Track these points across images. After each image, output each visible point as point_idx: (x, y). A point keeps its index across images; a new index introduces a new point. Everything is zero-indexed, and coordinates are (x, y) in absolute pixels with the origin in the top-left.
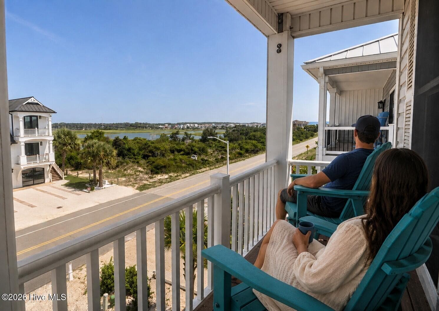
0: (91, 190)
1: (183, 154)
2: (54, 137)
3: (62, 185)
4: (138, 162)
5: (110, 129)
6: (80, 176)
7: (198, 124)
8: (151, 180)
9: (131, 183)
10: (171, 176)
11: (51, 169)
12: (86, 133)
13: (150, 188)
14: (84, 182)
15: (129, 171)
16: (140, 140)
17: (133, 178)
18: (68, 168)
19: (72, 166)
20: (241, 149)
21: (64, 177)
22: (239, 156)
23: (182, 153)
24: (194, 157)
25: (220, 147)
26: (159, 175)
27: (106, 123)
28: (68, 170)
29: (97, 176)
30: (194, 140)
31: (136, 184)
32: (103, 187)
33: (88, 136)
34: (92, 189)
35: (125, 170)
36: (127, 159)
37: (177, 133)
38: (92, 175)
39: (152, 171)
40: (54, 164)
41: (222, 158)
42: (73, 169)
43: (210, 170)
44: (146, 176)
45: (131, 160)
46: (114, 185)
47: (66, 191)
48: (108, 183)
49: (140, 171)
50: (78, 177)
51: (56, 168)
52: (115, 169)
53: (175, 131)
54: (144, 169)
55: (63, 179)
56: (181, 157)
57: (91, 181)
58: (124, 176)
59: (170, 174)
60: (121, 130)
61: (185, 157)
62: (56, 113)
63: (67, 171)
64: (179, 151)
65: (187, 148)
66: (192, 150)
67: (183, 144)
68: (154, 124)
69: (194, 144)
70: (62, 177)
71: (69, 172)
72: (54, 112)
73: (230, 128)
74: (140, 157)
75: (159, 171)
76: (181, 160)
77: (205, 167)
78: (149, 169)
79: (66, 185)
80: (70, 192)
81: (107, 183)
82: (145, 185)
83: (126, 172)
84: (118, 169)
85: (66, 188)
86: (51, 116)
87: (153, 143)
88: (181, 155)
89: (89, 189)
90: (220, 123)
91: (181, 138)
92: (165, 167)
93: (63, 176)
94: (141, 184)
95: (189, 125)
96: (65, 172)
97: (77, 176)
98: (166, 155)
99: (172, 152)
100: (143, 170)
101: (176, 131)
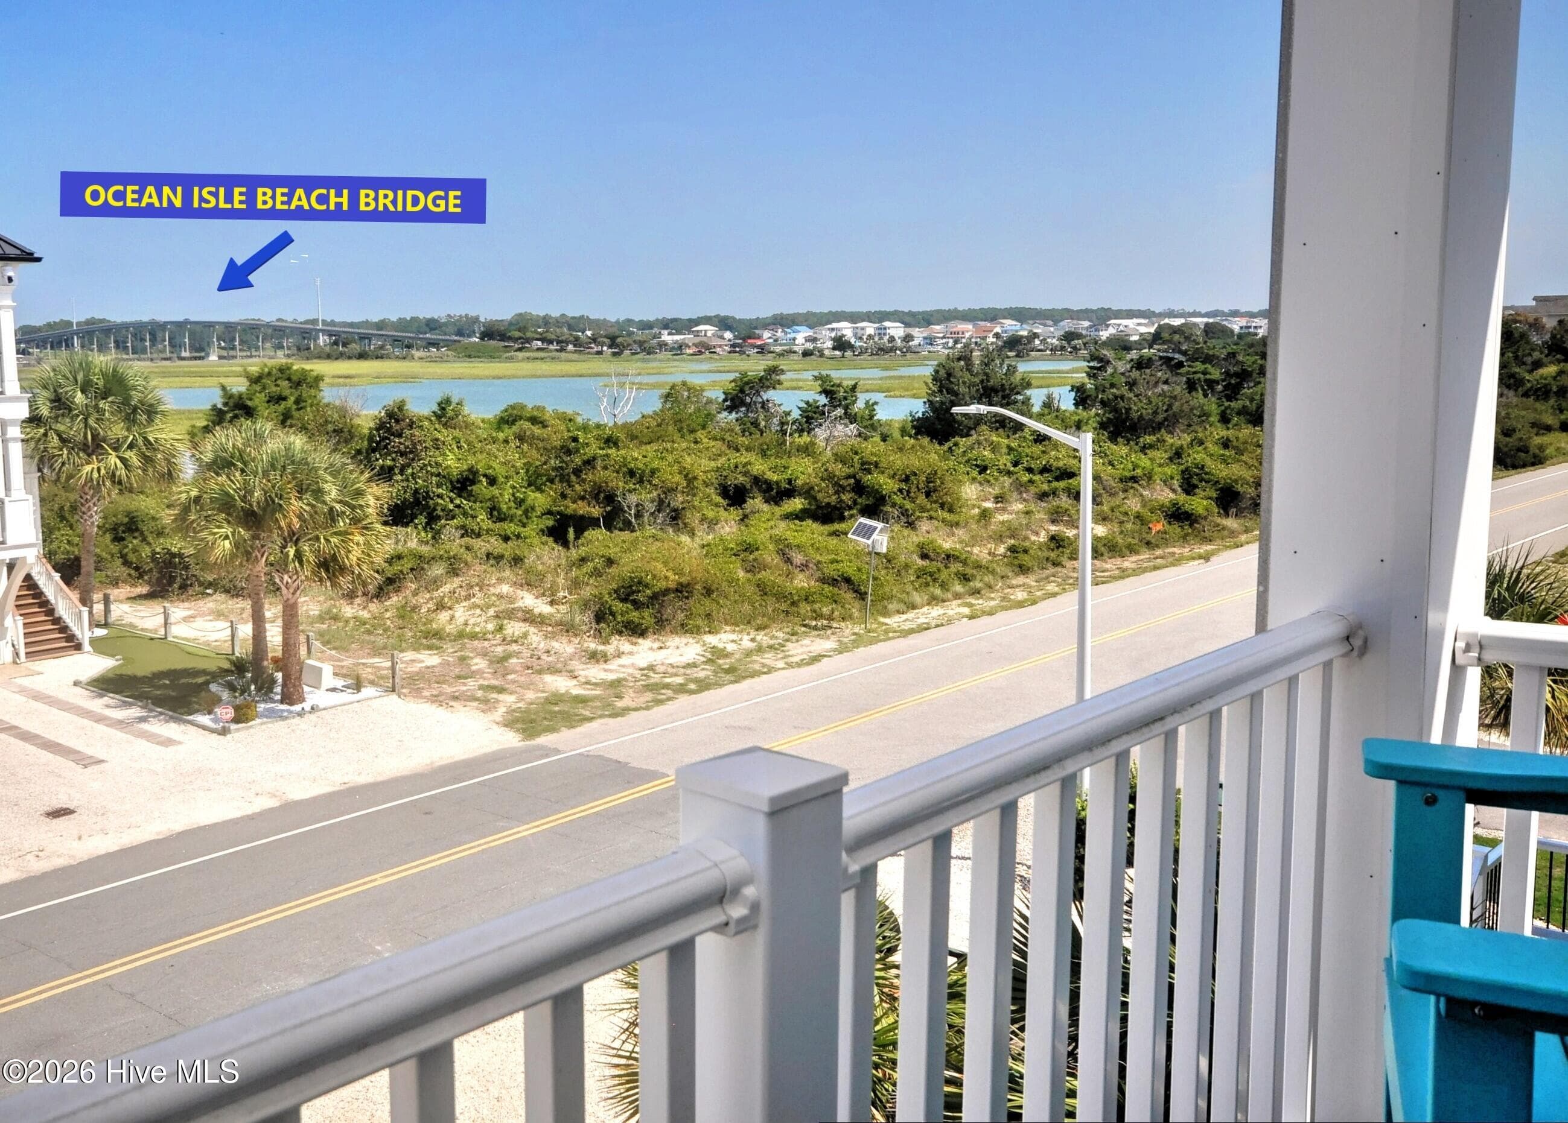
0: (237, 720)
1: (799, 516)
2: (32, 403)
3: (76, 684)
4: (517, 560)
5: (362, 356)
6: (180, 631)
7: (909, 319)
8: (596, 672)
9: (472, 684)
10: (718, 653)
11: (15, 592)
12: (215, 381)
13: (590, 719)
14: (196, 673)
15: (461, 613)
16: (534, 420)
17: (484, 654)
18: (115, 583)
19: (139, 573)
20: (1189, 488)
21: (88, 634)
22: (1175, 529)
23: (797, 504)
24: (868, 532)
25: (1045, 470)
26: (645, 644)
27: (337, 320)
28: (114, 593)
29: (274, 636)
30: (873, 427)
31: (501, 690)
32: (307, 705)
33: (227, 395)
34: (242, 716)
35: (441, 606)
36: (452, 540)
37: (770, 379)
38: (246, 630)
39: (599, 618)
40: (33, 561)
41: (1057, 541)
42: (143, 589)
43: (971, 618)
44: (565, 647)
45: (477, 543)
46: (368, 691)
47: (100, 719)
48: (339, 683)
49: (530, 617)
50: (170, 639)
51: (50, 584)
52: (380, 593)
53: (755, 366)
54: (552, 603)
55: (87, 647)
56: (783, 528)
57: (239, 667)
58: (432, 638)
59: (711, 640)
60: (432, 360)
61: (813, 530)
62: (39, 260)
63: (107, 600)
64: (776, 494)
65: (830, 477)
66: (859, 488)
67: (807, 450)
68: (629, 322)
69: (873, 447)
70: (80, 637)
71: (122, 611)
72: (28, 257)
73: (1122, 345)
74: (531, 530)
75: (646, 617)
76: (784, 551)
77: (933, 600)
78: (585, 605)
79: (105, 685)
80: (120, 724)
81: (328, 679)
82: (556, 699)
83: (444, 616)
84: (395, 600)
85: (99, 705)
86: (10, 279)
87: (610, 441)
88: (788, 517)
89: (226, 712)
90: (1052, 316)
91: (796, 414)
92: (683, 590)
93: (83, 634)
94: (530, 695)
95: (846, 329)
96: (99, 608)
97: (162, 632)
98: (693, 518)
99: (735, 496)
100: (547, 609)
101: (762, 368)
